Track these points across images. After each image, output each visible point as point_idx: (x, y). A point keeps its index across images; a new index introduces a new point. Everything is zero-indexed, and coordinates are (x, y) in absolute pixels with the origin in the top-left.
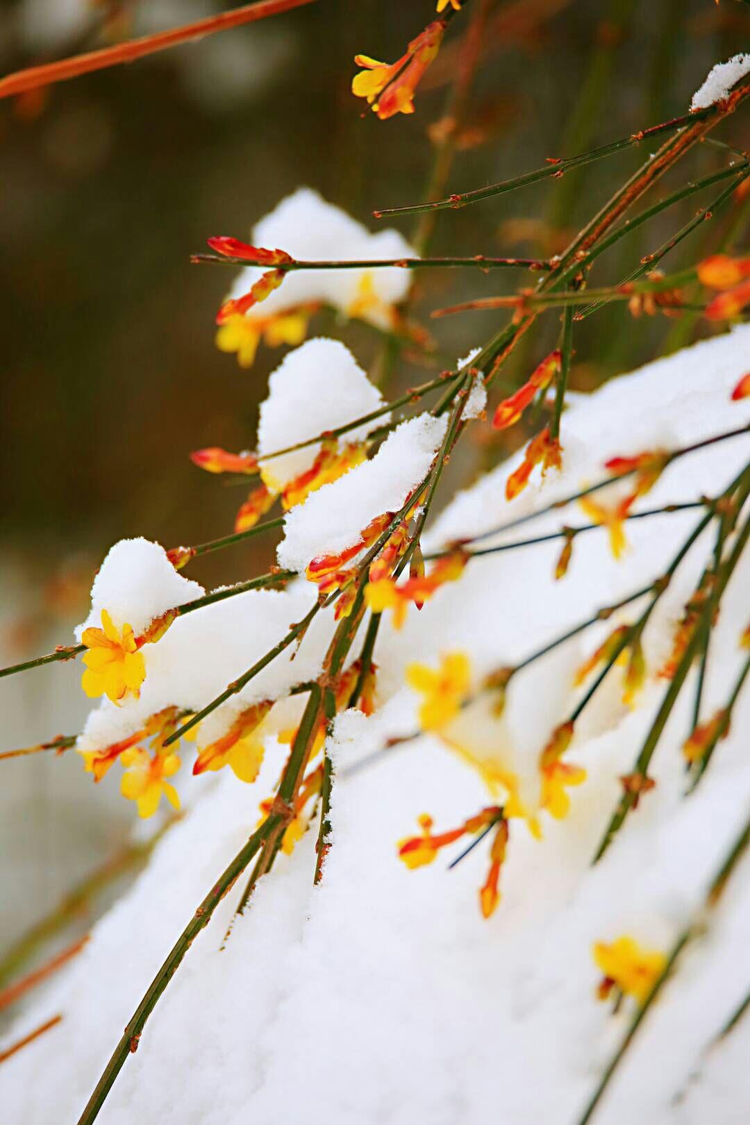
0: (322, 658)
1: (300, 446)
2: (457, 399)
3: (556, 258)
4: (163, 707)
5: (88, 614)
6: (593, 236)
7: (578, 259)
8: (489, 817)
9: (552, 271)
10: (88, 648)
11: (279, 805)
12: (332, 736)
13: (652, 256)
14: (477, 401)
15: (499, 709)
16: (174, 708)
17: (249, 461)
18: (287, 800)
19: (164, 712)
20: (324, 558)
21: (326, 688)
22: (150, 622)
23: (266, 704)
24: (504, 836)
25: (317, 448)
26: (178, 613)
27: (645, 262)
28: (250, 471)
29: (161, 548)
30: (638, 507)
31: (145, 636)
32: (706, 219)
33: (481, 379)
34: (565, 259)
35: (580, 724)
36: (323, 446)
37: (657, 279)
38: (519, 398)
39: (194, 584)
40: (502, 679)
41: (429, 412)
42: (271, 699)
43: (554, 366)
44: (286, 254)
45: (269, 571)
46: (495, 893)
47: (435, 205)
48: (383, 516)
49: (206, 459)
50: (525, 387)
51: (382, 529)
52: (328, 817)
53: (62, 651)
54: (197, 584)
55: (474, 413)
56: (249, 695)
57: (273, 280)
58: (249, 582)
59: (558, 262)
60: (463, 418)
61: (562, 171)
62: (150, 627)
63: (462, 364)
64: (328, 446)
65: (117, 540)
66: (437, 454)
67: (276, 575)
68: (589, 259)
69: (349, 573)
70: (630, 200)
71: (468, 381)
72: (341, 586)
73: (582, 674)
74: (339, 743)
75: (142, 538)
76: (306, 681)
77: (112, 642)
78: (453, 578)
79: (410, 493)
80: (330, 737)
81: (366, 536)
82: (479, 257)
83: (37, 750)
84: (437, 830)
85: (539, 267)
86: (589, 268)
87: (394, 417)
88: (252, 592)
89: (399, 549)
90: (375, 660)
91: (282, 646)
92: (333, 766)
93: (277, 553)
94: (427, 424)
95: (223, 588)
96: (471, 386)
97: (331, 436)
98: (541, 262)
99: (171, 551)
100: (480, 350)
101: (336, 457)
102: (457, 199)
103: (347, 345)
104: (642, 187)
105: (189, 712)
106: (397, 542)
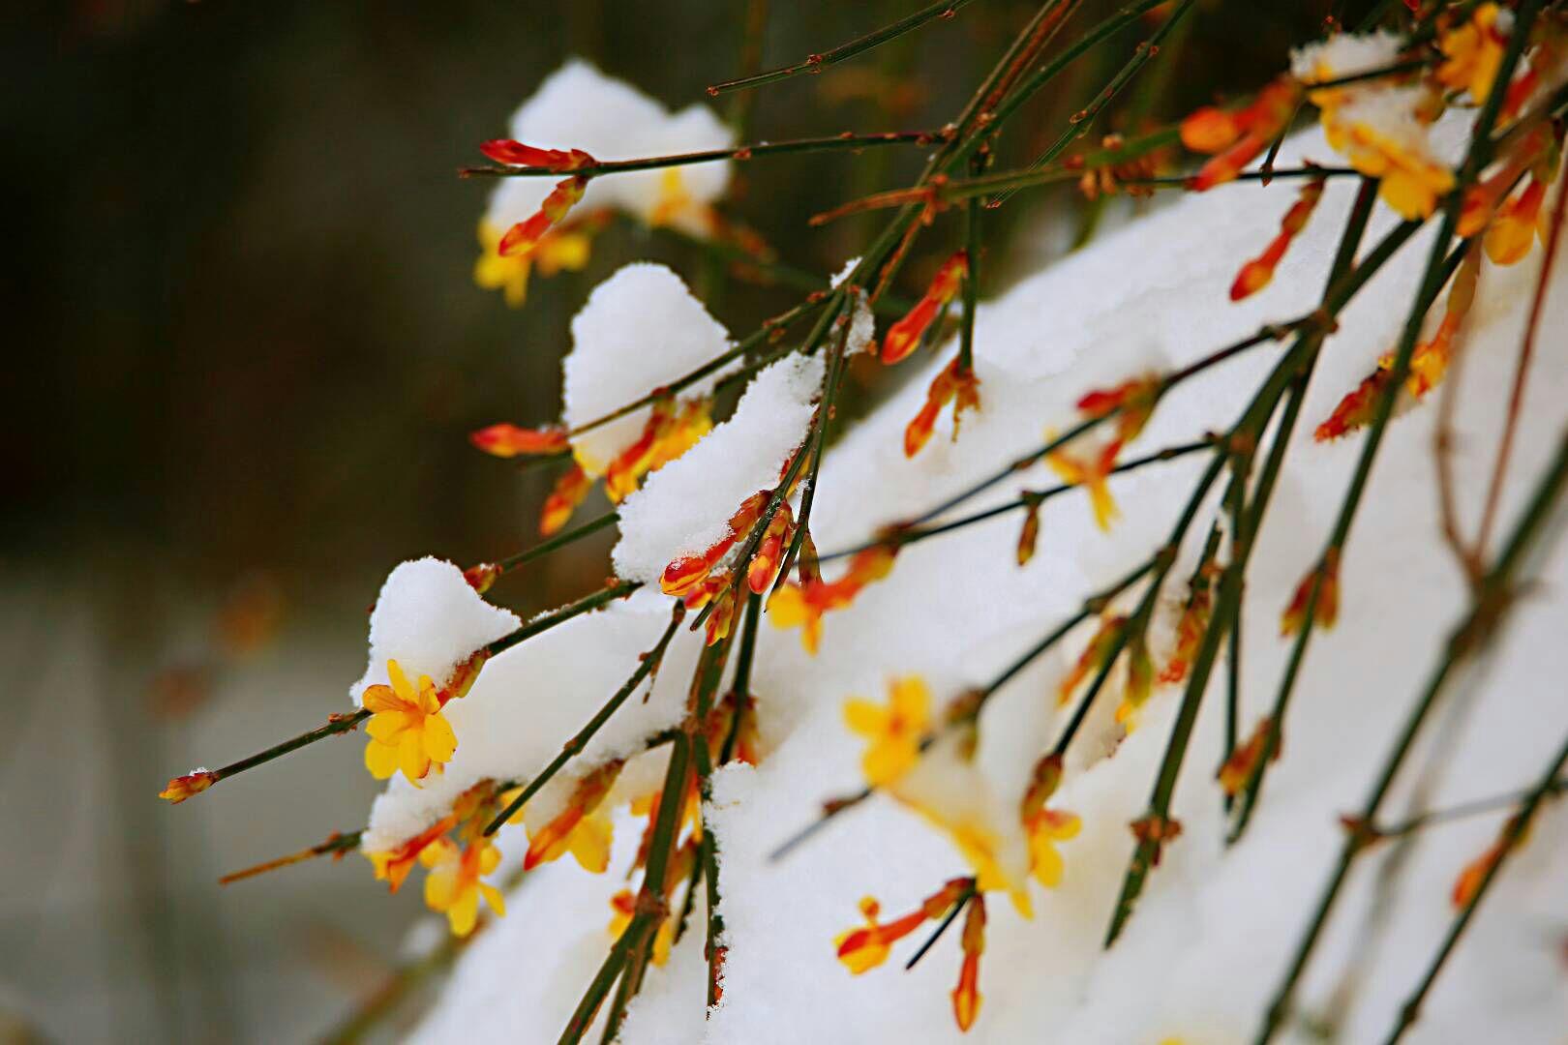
0: (685, 694)
1: (624, 411)
2: (835, 328)
3: (950, 126)
4: (474, 782)
5: (365, 667)
6: (997, 92)
7: (981, 124)
8: (955, 893)
9: (948, 144)
10: (372, 713)
11: (646, 900)
12: (711, 800)
13: (1084, 112)
14: (863, 329)
15: (969, 748)
16: (489, 782)
17: (553, 436)
18: (656, 891)
19: (477, 788)
20: (683, 562)
21: (695, 736)
22: (453, 670)
23: (615, 765)
24: (979, 917)
25: (647, 411)
26: (489, 653)
27: (1075, 121)
28: (555, 449)
29: (455, 568)
30: (1125, 456)
31: (448, 690)
32: (1151, 55)
33: (865, 299)
34: (962, 127)
35: (1071, 757)
36: (655, 408)
37: (1115, 146)
38: (915, 319)
39: (506, 613)
40: (969, 707)
41: (799, 350)
42: (622, 756)
43: (958, 272)
44: (585, 154)
45: (604, 585)
46: (974, 996)
47: (788, 71)
48: (756, 496)
49: (493, 440)
50: (922, 303)
51: (757, 516)
52: (719, 910)
53: (338, 721)
54: (509, 612)
55: (859, 346)
56: (592, 753)
57: (572, 191)
58: (578, 602)
59: (953, 130)
60: (846, 354)
61: (952, 10)
62: (455, 676)
63: (836, 281)
64: (662, 408)
65: (398, 562)
66: (817, 406)
67: (614, 589)
68: (996, 123)
69: (722, 579)
70: (1042, 39)
71: (847, 304)
72: (713, 597)
73: (1067, 690)
74: (721, 809)
75: (430, 557)
76: (666, 727)
77: (405, 703)
78: (880, 575)
79: (787, 462)
80: (708, 802)
81: (738, 525)
82: (845, 135)
83: (307, 855)
84: (885, 918)
85: (929, 140)
86: (996, 135)
87: (749, 360)
88: (583, 616)
89: (783, 540)
90: (753, 691)
91: (632, 684)
92: (717, 840)
93: (612, 560)
94: (797, 366)
95: (544, 615)
96: (853, 309)
97: (664, 395)
98: (930, 133)
99: (470, 571)
100: (859, 260)
101: (673, 422)
102: (818, 61)
103: (675, 269)
104: (1058, 20)
105: (510, 786)
106: (780, 531)
